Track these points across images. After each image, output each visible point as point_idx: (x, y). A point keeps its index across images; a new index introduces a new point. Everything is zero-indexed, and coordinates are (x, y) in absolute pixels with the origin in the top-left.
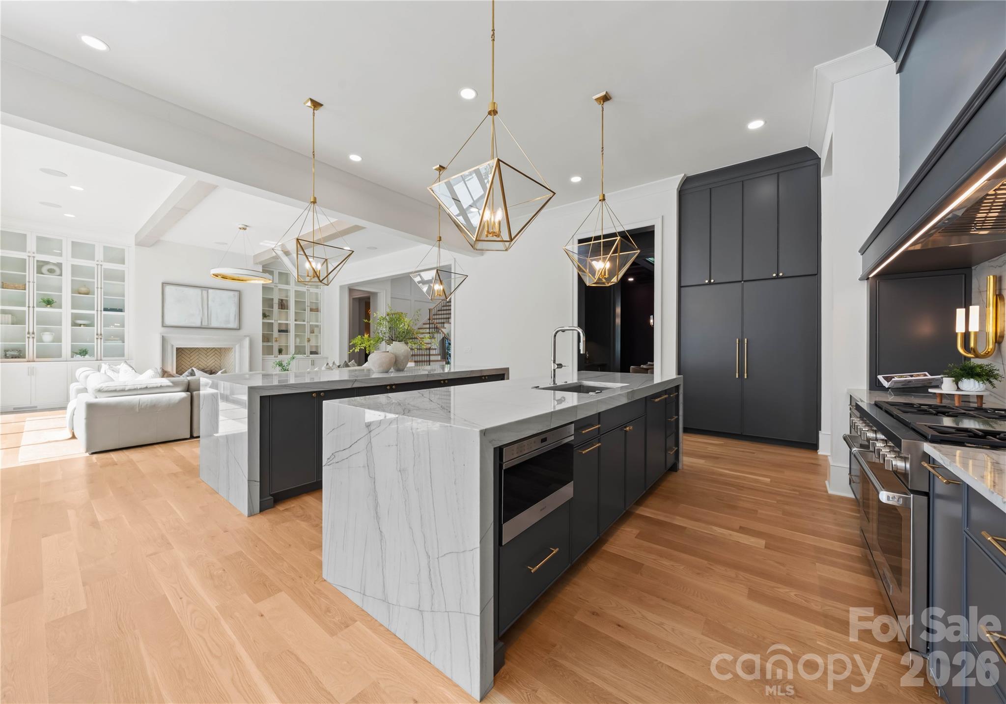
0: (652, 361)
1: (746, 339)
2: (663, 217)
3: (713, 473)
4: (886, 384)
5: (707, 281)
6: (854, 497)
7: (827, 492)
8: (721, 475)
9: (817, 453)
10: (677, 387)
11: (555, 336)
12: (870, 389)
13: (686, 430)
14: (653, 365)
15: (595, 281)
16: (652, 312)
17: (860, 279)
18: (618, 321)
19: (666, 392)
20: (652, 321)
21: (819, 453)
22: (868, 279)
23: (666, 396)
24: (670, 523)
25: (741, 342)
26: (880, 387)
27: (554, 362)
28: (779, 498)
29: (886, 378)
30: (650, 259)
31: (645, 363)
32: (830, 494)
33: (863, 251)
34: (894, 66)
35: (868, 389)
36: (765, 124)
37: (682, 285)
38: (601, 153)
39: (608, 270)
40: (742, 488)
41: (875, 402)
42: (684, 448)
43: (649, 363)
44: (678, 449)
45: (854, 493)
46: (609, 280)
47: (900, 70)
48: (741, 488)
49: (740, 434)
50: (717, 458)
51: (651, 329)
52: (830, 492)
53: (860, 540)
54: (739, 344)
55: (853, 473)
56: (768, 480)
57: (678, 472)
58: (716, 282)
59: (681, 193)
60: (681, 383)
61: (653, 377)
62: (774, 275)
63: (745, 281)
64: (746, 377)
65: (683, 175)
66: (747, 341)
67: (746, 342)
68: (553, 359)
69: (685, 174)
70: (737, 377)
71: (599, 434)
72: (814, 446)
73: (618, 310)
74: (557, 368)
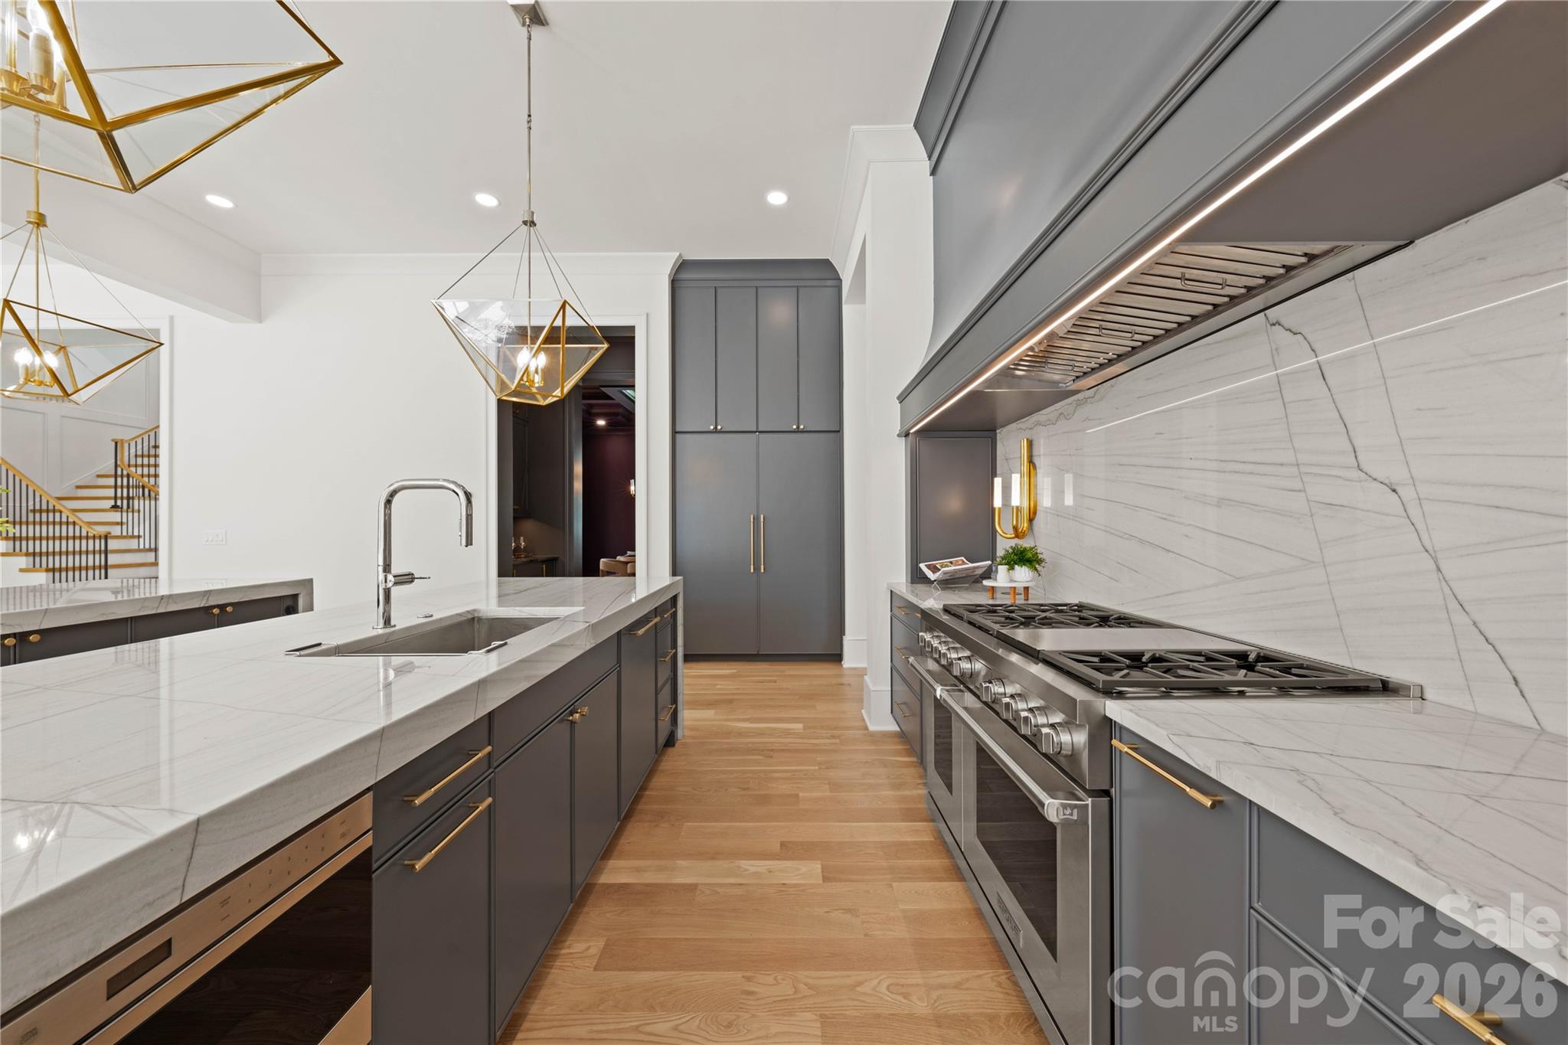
0: (634, 550)
1: (762, 516)
2: (647, 314)
3: (729, 733)
4: (932, 576)
5: (712, 427)
6: (898, 729)
7: (866, 728)
8: (740, 734)
9: (842, 666)
10: (674, 599)
11: (388, 502)
12: (913, 582)
13: (688, 658)
14: (634, 556)
15: (513, 387)
16: (631, 474)
17: (899, 436)
18: (578, 486)
19: (656, 612)
20: (632, 488)
21: (845, 666)
22: (907, 435)
23: (657, 619)
24: (667, 885)
25: (756, 519)
26: (925, 580)
27: (387, 568)
28: (820, 758)
29: (928, 567)
30: (629, 392)
31: (623, 554)
32: (872, 732)
33: (902, 398)
34: (927, 166)
35: (910, 581)
36: (788, 202)
37: (677, 430)
38: (526, 125)
39: (542, 370)
40: (771, 754)
41: (944, 605)
42: (685, 692)
43: (629, 553)
44: (676, 707)
45: (898, 725)
46: (545, 391)
47: (933, 173)
48: (768, 752)
49: (756, 653)
50: (731, 701)
51: (631, 500)
52: (872, 728)
53: (925, 806)
54: (754, 522)
55: (896, 699)
56: (800, 726)
57: (676, 745)
58: (723, 430)
59: (674, 284)
60: (680, 589)
61: (635, 584)
62: (795, 427)
63: (759, 432)
64: (762, 571)
65: (678, 254)
66: (764, 519)
67: (762, 520)
68: (381, 562)
69: (680, 255)
70: (752, 571)
71: (489, 768)
72: (837, 658)
73: (578, 468)
74: (396, 584)
